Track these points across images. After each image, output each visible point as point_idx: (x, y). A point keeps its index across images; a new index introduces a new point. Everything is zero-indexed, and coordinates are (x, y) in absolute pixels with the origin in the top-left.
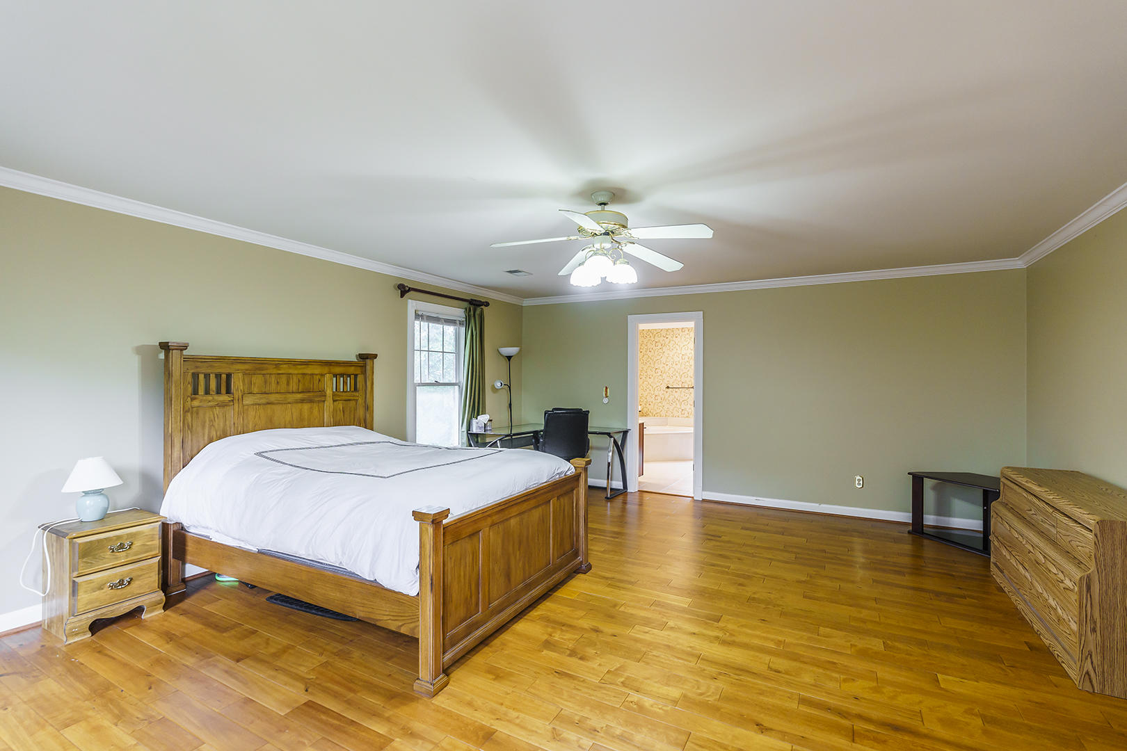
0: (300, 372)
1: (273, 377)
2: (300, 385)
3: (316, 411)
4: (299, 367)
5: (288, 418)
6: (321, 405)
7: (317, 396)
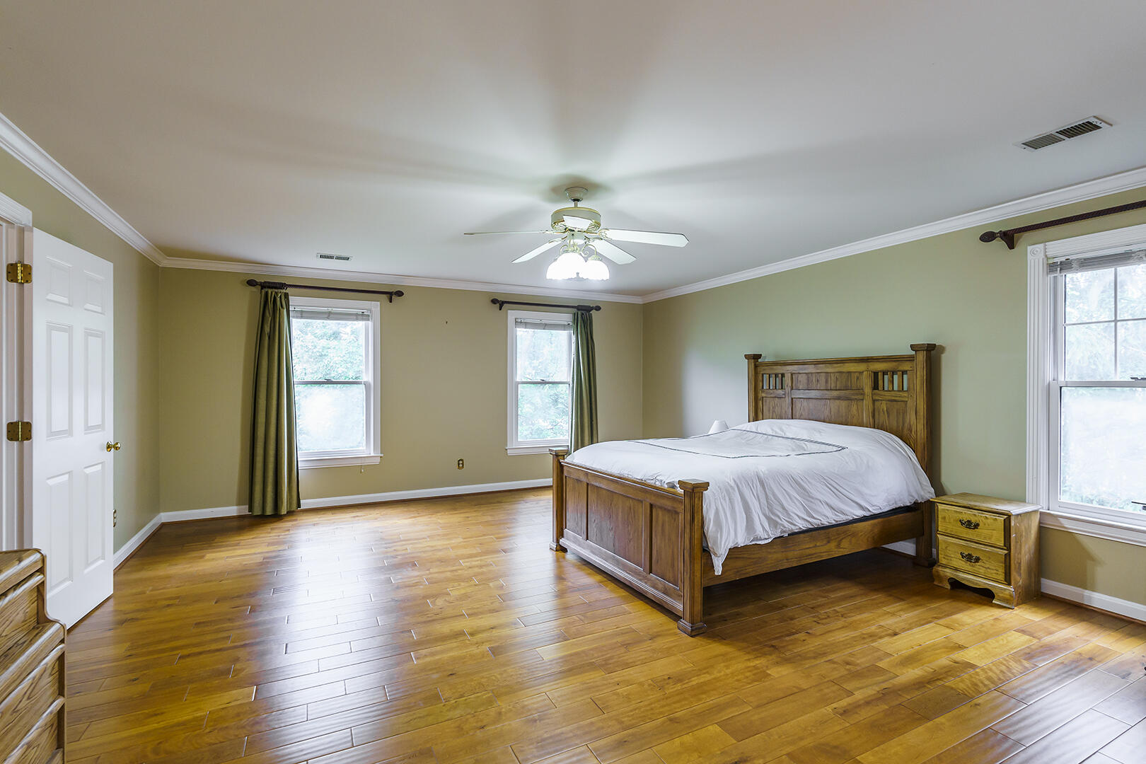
0: (837, 370)
1: (814, 375)
2: (838, 383)
3: (854, 408)
4: (835, 365)
5: (827, 412)
6: (860, 403)
7: (853, 394)
